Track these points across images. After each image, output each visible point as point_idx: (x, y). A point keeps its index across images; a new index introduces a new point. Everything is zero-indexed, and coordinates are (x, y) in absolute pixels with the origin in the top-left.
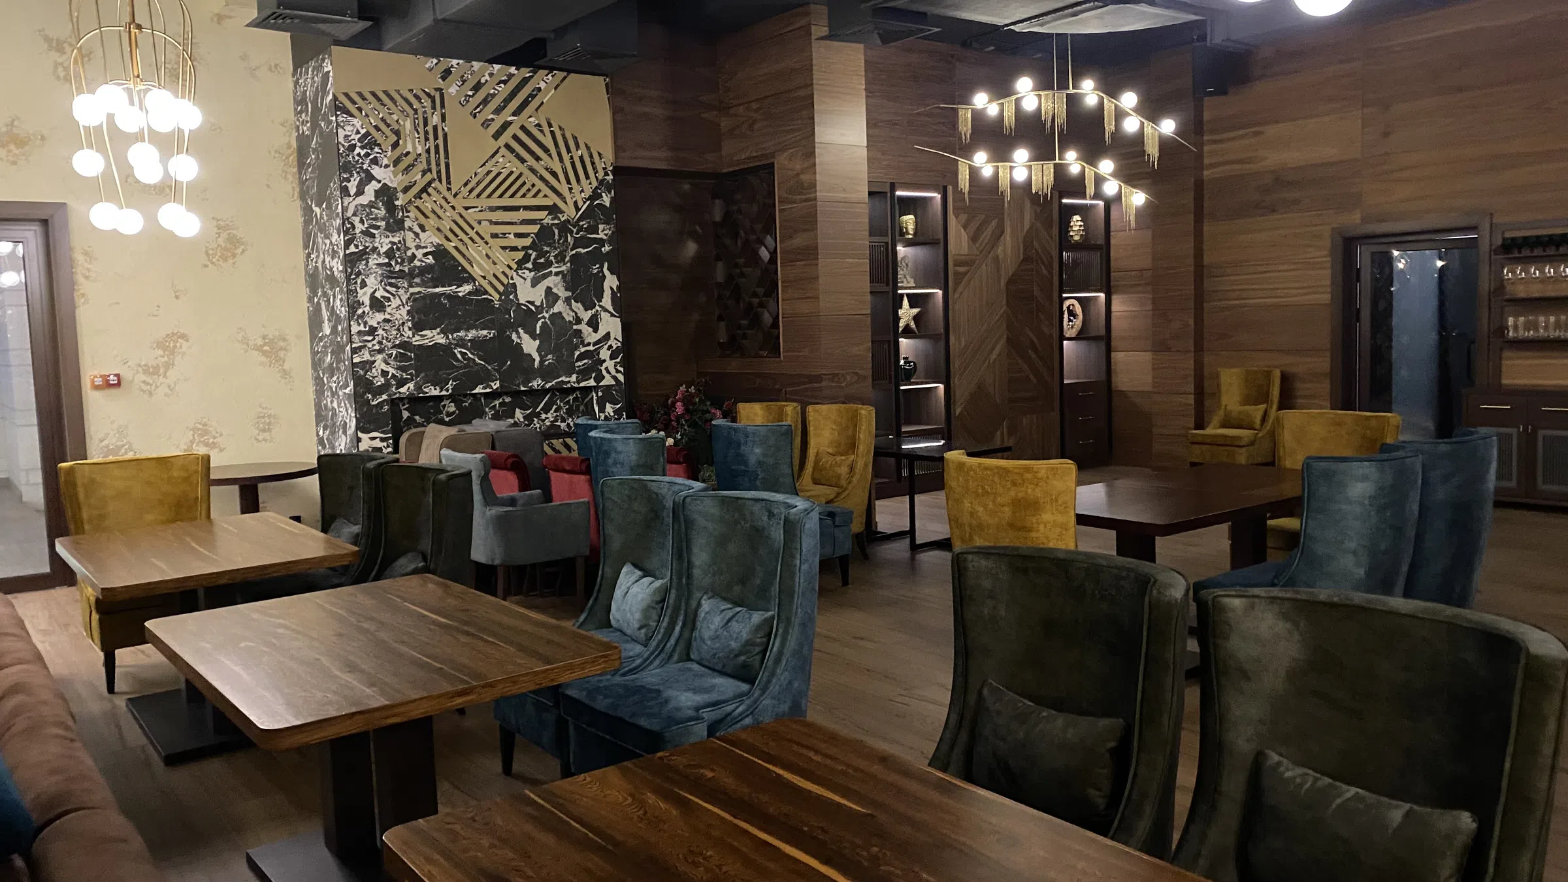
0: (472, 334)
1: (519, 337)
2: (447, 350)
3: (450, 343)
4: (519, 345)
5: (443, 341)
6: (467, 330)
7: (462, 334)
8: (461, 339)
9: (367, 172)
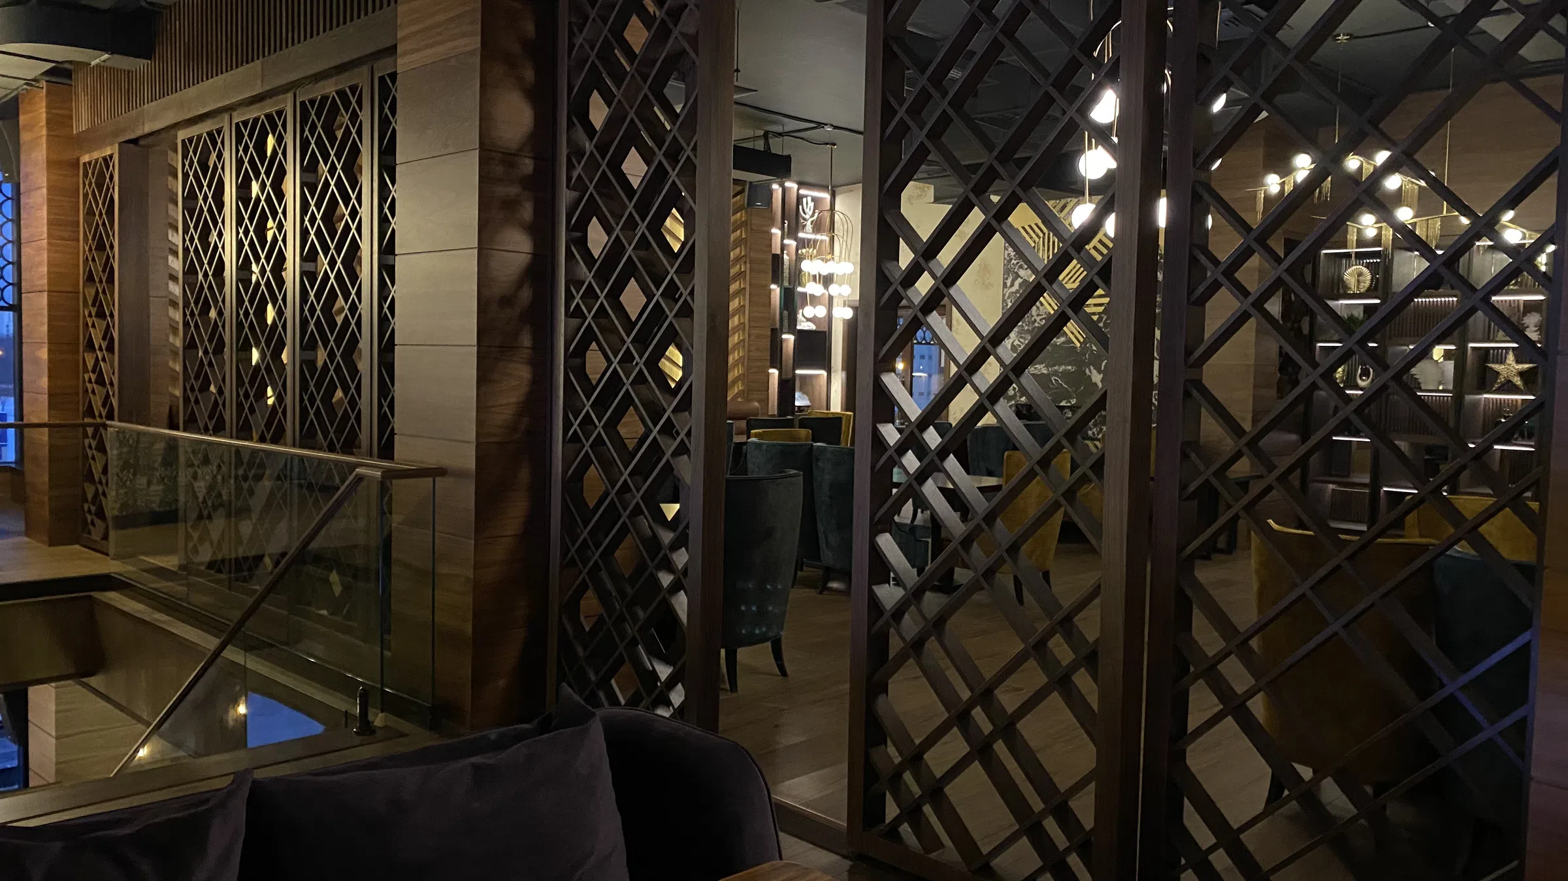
0: (1062, 368)
1: (1090, 371)
2: (1048, 376)
3: (1049, 374)
4: (1089, 377)
5: (1045, 372)
6: (1060, 365)
7: (1056, 368)
8: (1056, 371)
9: (1017, 273)
